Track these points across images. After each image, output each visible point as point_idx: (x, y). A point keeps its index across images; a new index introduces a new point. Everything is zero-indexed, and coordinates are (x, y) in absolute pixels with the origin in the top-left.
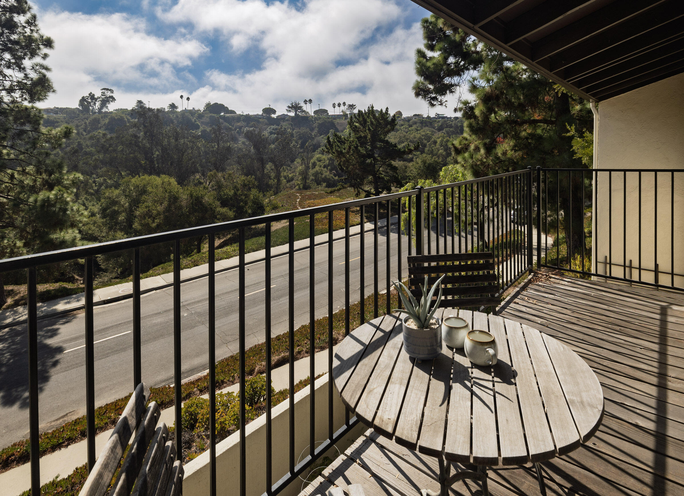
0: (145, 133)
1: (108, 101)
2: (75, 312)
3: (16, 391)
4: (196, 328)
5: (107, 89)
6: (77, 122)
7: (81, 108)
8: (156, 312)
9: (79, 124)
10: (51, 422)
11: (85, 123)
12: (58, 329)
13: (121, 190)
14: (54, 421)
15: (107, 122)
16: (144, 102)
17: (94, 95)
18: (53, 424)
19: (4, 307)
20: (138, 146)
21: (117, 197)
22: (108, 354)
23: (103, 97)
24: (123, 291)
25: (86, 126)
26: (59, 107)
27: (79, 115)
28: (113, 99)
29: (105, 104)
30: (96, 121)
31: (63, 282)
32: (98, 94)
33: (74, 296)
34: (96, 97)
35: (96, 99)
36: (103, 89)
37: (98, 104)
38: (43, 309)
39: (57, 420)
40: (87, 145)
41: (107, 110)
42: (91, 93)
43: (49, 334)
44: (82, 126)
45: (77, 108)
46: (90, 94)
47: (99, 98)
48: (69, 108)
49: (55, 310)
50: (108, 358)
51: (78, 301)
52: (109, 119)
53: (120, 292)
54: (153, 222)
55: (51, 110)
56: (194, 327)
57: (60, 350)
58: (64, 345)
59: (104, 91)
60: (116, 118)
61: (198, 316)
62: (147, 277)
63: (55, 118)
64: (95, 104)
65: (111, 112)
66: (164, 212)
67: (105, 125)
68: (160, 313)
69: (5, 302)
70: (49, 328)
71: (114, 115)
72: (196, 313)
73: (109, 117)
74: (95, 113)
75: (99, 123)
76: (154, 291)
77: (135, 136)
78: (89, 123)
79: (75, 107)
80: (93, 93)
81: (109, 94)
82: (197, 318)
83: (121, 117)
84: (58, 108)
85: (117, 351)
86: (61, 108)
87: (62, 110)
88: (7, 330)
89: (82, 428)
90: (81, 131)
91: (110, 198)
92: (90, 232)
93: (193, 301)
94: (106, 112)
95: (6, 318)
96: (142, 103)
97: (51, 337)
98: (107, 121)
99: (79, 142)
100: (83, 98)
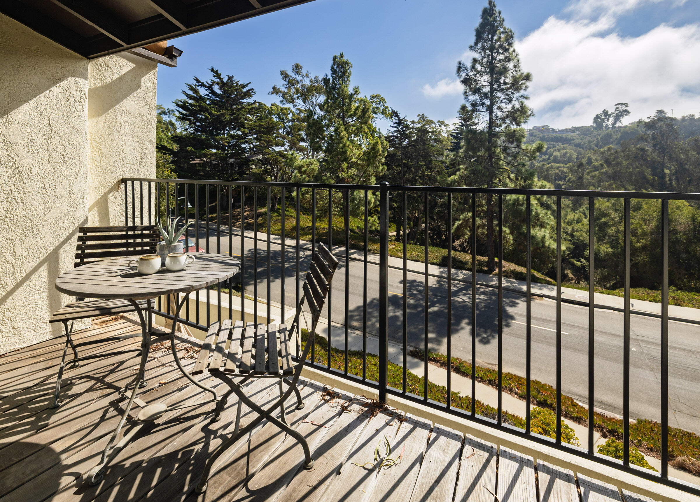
0: (654, 146)
1: (622, 115)
2: (534, 297)
3: (479, 330)
4: (640, 370)
5: (622, 104)
6: (590, 138)
7: (595, 125)
8: (601, 330)
9: (591, 140)
10: (485, 362)
11: (597, 139)
12: (518, 303)
13: (611, 203)
14: (487, 363)
15: (619, 137)
16: (666, 111)
17: (607, 112)
18: (486, 364)
19: (493, 273)
20: (645, 160)
21: (607, 209)
22: (541, 341)
23: (617, 112)
24: (579, 297)
25: (598, 141)
26: (577, 126)
27: (593, 131)
28: (627, 112)
29: (619, 119)
30: (609, 136)
31: (535, 270)
32: (611, 110)
33: (539, 284)
34: (609, 113)
35: (610, 116)
36: (617, 104)
37: (611, 120)
38: (515, 285)
39: (489, 364)
40: (596, 159)
41: (620, 125)
42: (605, 110)
43: (511, 304)
44: (594, 142)
45: (591, 126)
46: (603, 111)
47: (613, 114)
48: (584, 127)
49: (522, 288)
50: (539, 344)
51: (540, 289)
52: (622, 133)
53: (576, 296)
54: (638, 242)
55: (570, 129)
56: (639, 367)
57: (512, 318)
58: (516, 317)
59: (618, 106)
60: (629, 132)
61: (649, 359)
62: (609, 294)
63: (572, 137)
64: (608, 120)
65: (626, 127)
66: (652, 233)
67: (616, 139)
68: (605, 333)
69: (495, 270)
70: (514, 300)
71: (627, 129)
72: (648, 354)
73: (622, 131)
74: (609, 128)
75: (611, 138)
76: (612, 311)
77: (642, 150)
78: (601, 139)
79: (589, 125)
80: (607, 110)
81: (624, 108)
82: (647, 361)
83: (635, 130)
84: (575, 128)
85: (549, 343)
86: (578, 128)
87: (578, 129)
88: (491, 289)
89: (491, 378)
90: (593, 146)
91: (600, 210)
92: (581, 238)
93: (652, 340)
94: (620, 127)
95: (492, 281)
96: (663, 112)
97: (511, 306)
98: (619, 135)
99: (589, 157)
100: (597, 115)
